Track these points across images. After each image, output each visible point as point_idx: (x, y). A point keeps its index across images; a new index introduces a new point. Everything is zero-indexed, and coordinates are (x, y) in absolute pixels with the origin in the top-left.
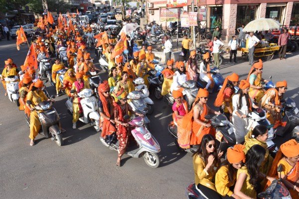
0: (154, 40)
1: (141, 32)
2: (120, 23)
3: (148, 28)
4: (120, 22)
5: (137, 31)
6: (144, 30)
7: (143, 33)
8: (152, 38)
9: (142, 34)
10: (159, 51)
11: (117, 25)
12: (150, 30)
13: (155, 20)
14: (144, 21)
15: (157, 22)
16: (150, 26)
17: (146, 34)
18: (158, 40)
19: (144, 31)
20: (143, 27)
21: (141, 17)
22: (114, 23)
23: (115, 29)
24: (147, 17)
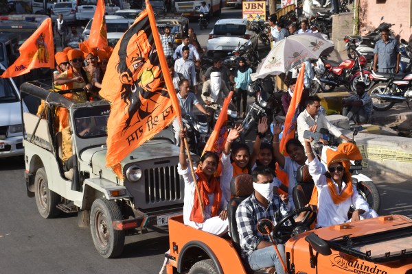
0: (384, 94)
1: (337, 64)
2: (257, 31)
3: (362, 49)
4: (259, 28)
5: (320, 62)
6: (345, 57)
7: (344, 68)
8: (378, 88)
9: (337, 70)
10: (400, 135)
11: (247, 37)
12: (370, 57)
13: (387, 21)
14: (346, 26)
15: (395, 30)
16: (368, 41)
17: (354, 71)
18: (401, 94)
19: (348, 63)
20: (341, 46)
21: (337, 11)
22: (238, 31)
23: (241, 53)
24: (359, 10)
